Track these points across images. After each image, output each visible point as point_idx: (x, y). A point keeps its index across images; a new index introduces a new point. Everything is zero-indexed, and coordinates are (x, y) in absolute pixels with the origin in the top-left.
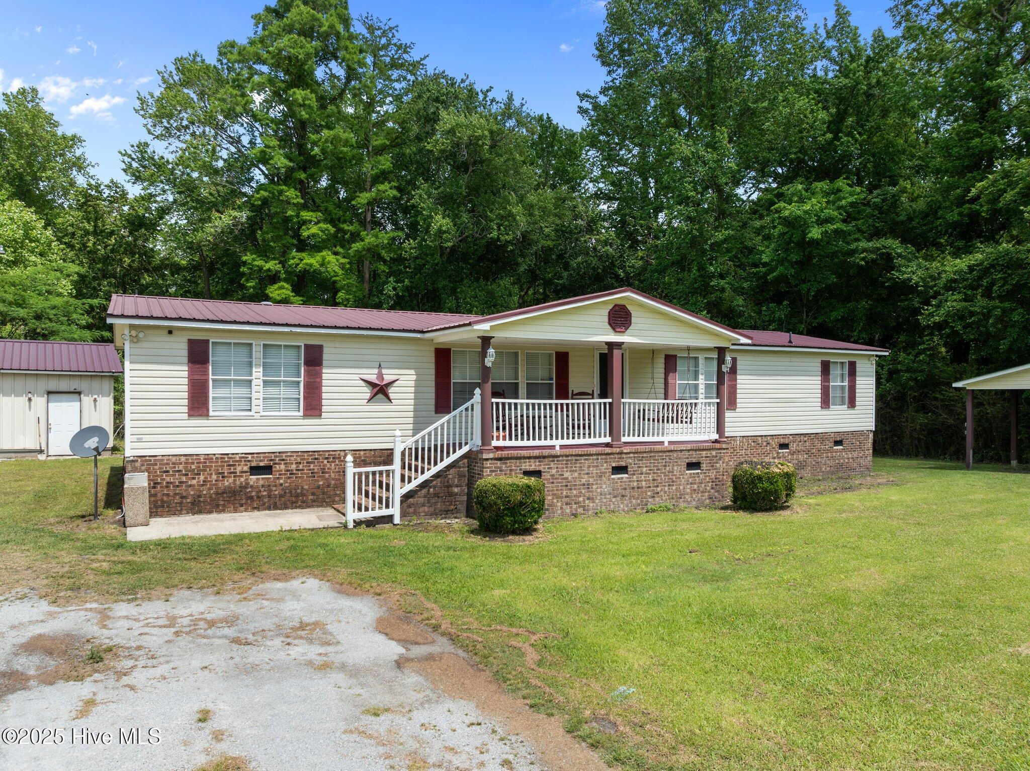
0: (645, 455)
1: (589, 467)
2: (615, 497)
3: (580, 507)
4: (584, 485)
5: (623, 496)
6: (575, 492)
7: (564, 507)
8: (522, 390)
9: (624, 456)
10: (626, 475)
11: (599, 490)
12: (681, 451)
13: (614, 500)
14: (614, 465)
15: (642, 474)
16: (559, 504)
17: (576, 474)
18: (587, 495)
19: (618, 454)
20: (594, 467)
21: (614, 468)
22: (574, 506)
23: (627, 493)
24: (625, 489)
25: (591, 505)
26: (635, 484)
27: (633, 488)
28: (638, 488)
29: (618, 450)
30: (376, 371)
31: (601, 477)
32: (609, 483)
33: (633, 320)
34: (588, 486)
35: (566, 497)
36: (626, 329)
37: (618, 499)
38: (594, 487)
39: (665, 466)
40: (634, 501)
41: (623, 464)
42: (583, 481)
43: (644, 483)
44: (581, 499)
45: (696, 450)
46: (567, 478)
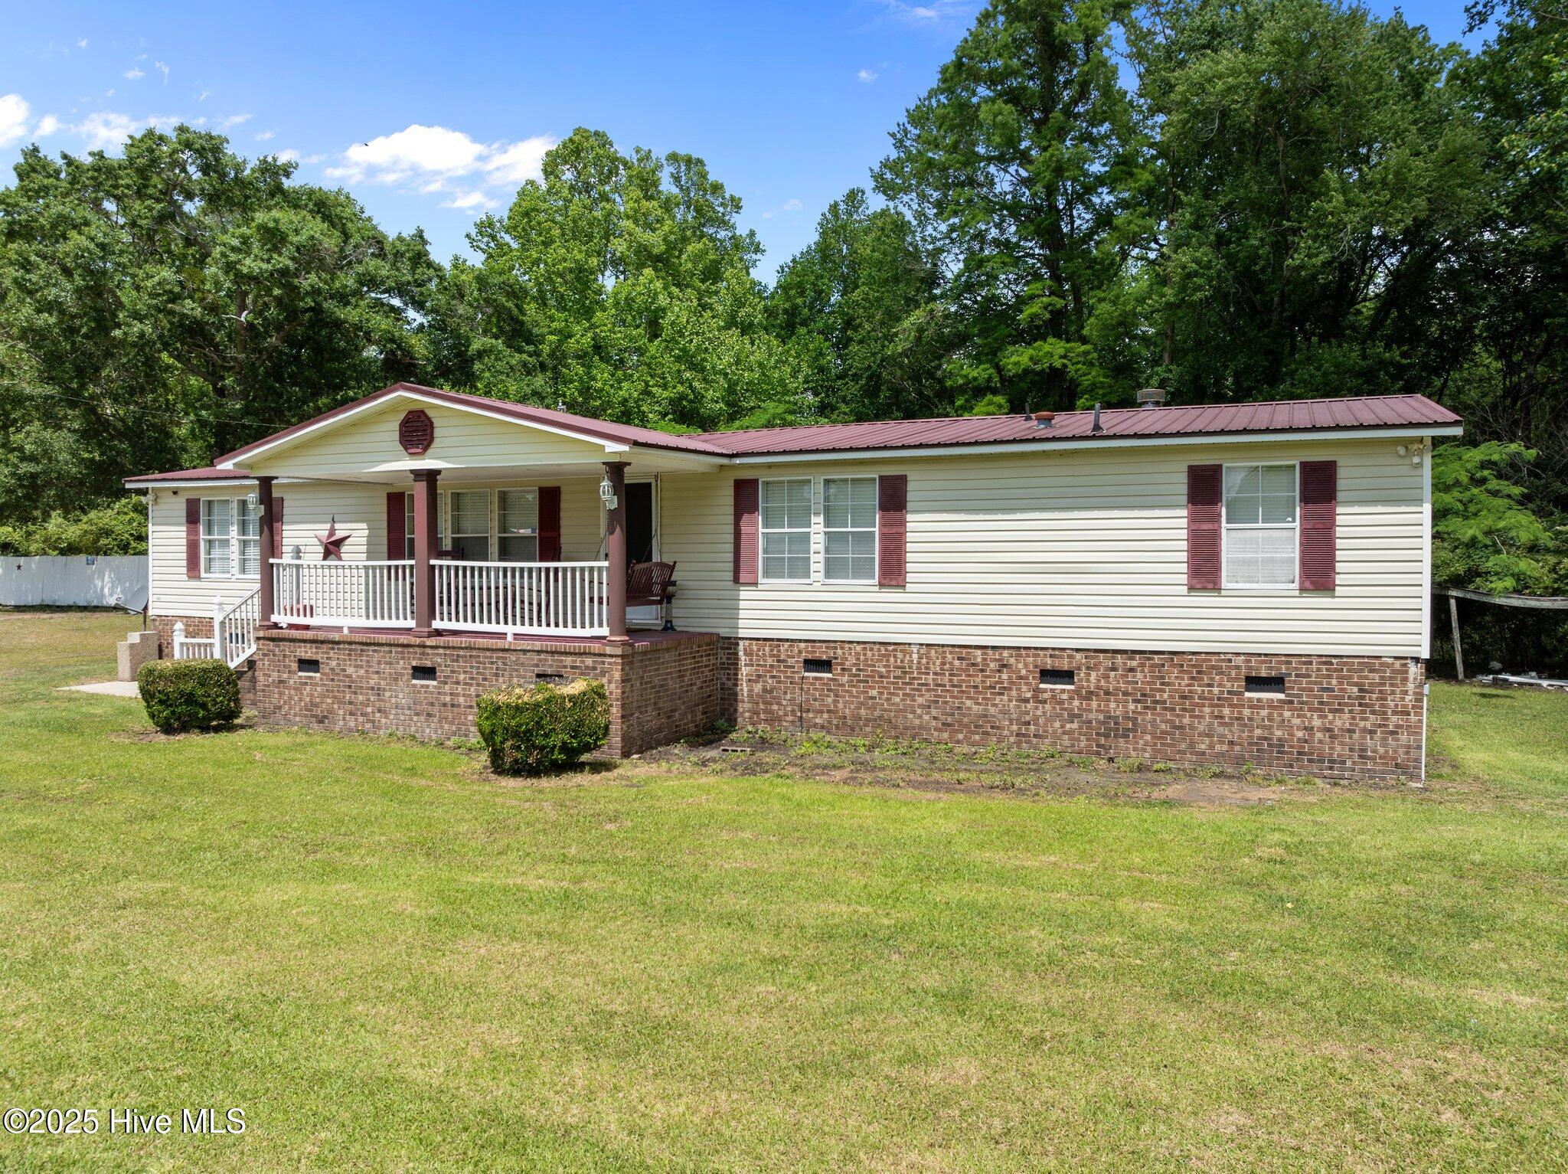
0: (462, 653)
1: (379, 663)
2: (417, 714)
3: (368, 721)
4: (372, 689)
5: (429, 715)
6: (361, 698)
7: (348, 717)
8: (494, 548)
9: (429, 651)
10: (434, 683)
11: (393, 700)
12: (525, 651)
13: (415, 718)
14: (414, 663)
15: (458, 683)
16: (341, 712)
17: (362, 672)
18: (377, 704)
19: (419, 646)
20: (387, 663)
21: (415, 668)
22: (361, 719)
23: (435, 710)
24: (432, 704)
25: (384, 721)
26: (448, 699)
27: (445, 705)
28: (453, 705)
29: (418, 641)
30: (328, 526)
31: (396, 679)
32: (405, 691)
33: (437, 432)
34: (378, 691)
35: (351, 703)
36: (425, 449)
37: (422, 718)
38: (387, 694)
39: (497, 675)
40: (446, 726)
41: (429, 664)
42: (372, 682)
43: (461, 700)
44: (369, 710)
45: (552, 653)
46: (350, 676)
